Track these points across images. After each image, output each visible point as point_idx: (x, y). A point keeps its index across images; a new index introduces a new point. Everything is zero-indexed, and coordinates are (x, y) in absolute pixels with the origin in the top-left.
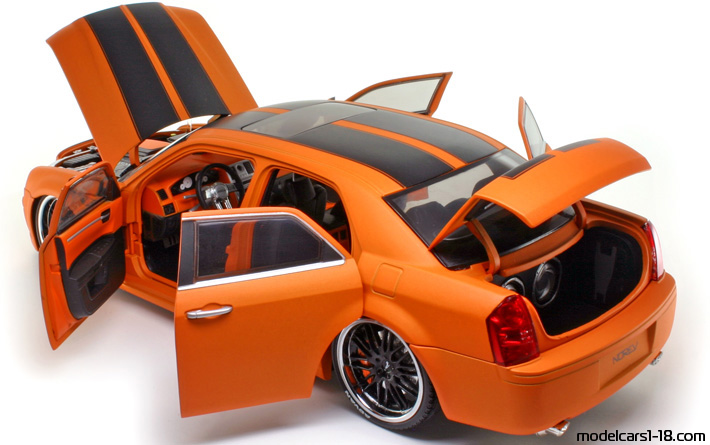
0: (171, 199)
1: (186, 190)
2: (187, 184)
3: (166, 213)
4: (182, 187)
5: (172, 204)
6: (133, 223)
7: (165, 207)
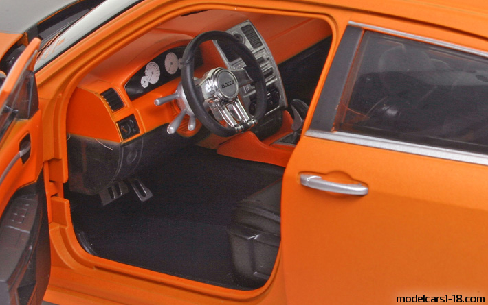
0: (128, 108)
1: (152, 87)
2: (151, 77)
3: (125, 136)
4: (145, 82)
5: (132, 116)
6: (49, 162)
7: (122, 123)
